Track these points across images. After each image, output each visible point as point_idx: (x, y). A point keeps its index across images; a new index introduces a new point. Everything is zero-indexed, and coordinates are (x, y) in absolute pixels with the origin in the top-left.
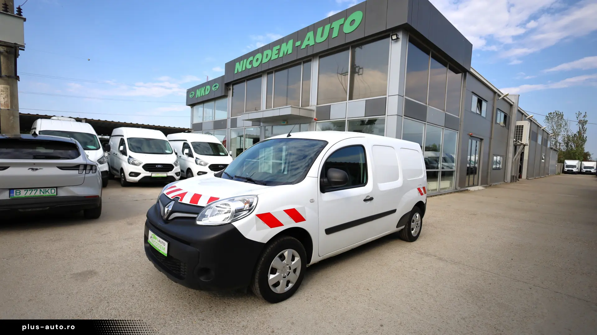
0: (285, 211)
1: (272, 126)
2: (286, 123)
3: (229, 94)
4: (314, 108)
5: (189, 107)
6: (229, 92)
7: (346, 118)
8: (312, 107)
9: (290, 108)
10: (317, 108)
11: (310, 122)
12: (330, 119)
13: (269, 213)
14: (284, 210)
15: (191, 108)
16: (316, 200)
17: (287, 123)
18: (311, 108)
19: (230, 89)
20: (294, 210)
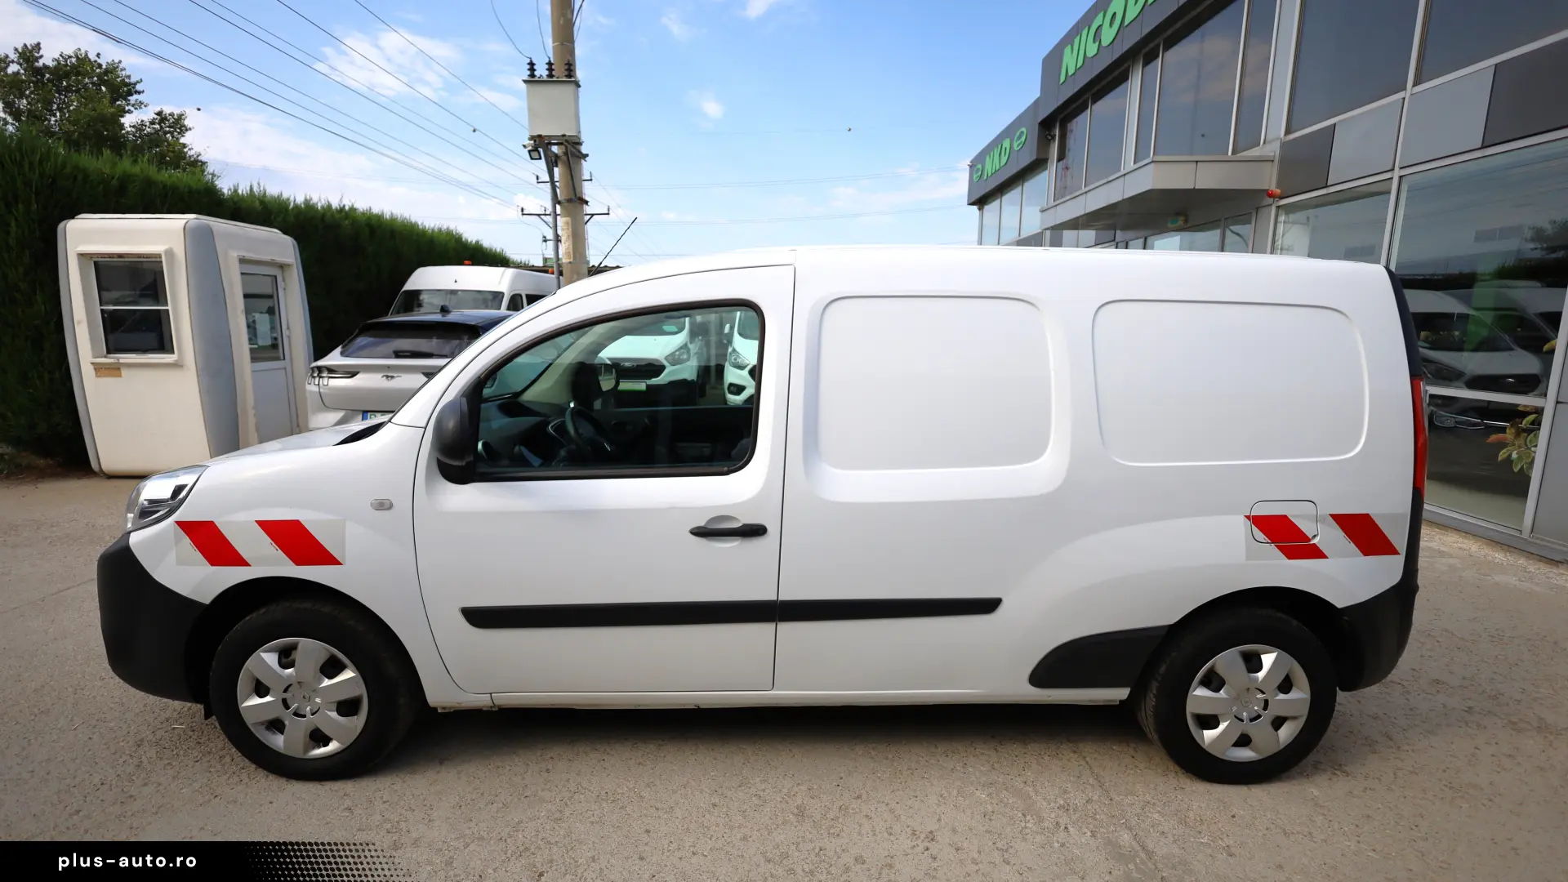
0: (260, 523)
1: (1146, 239)
2: (1180, 222)
3: (1050, 155)
4: (1272, 150)
5: (975, 208)
6: (1052, 145)
7: (1393, 170)
8: (1267, 145)
9: (1152, 165)
10: (1284, 145)
11: (1257, 209)
12: (1326, 187)
13: (211, 523)
14: (257, 521)
15: (979, 209)
16: (402, 503)
17: (1186, 221)
18: (1263, 154)
19: (1053, 137)
20: (296, 525)
